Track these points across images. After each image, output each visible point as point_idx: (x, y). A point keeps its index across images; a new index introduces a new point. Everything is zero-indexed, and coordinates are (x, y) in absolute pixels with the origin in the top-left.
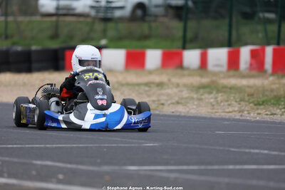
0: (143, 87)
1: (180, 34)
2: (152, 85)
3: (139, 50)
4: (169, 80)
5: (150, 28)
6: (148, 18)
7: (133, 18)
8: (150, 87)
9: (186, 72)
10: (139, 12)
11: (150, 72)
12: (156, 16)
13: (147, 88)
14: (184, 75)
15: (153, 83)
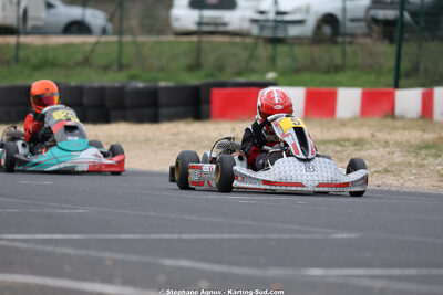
0: (332, 146)
1: (392, 63)
2: (346, 143)
3: (325, 89)
4: (373, 136)
5: (344, 54)
6: (340, 39)
7: (317, 38)
8: (343, 146)
9: (399, 123)
10: (327, 30)
11: (343, 123)
12: (353, 36)
13: (338, 148)
14: (395, 128)
15: (348, 140)
